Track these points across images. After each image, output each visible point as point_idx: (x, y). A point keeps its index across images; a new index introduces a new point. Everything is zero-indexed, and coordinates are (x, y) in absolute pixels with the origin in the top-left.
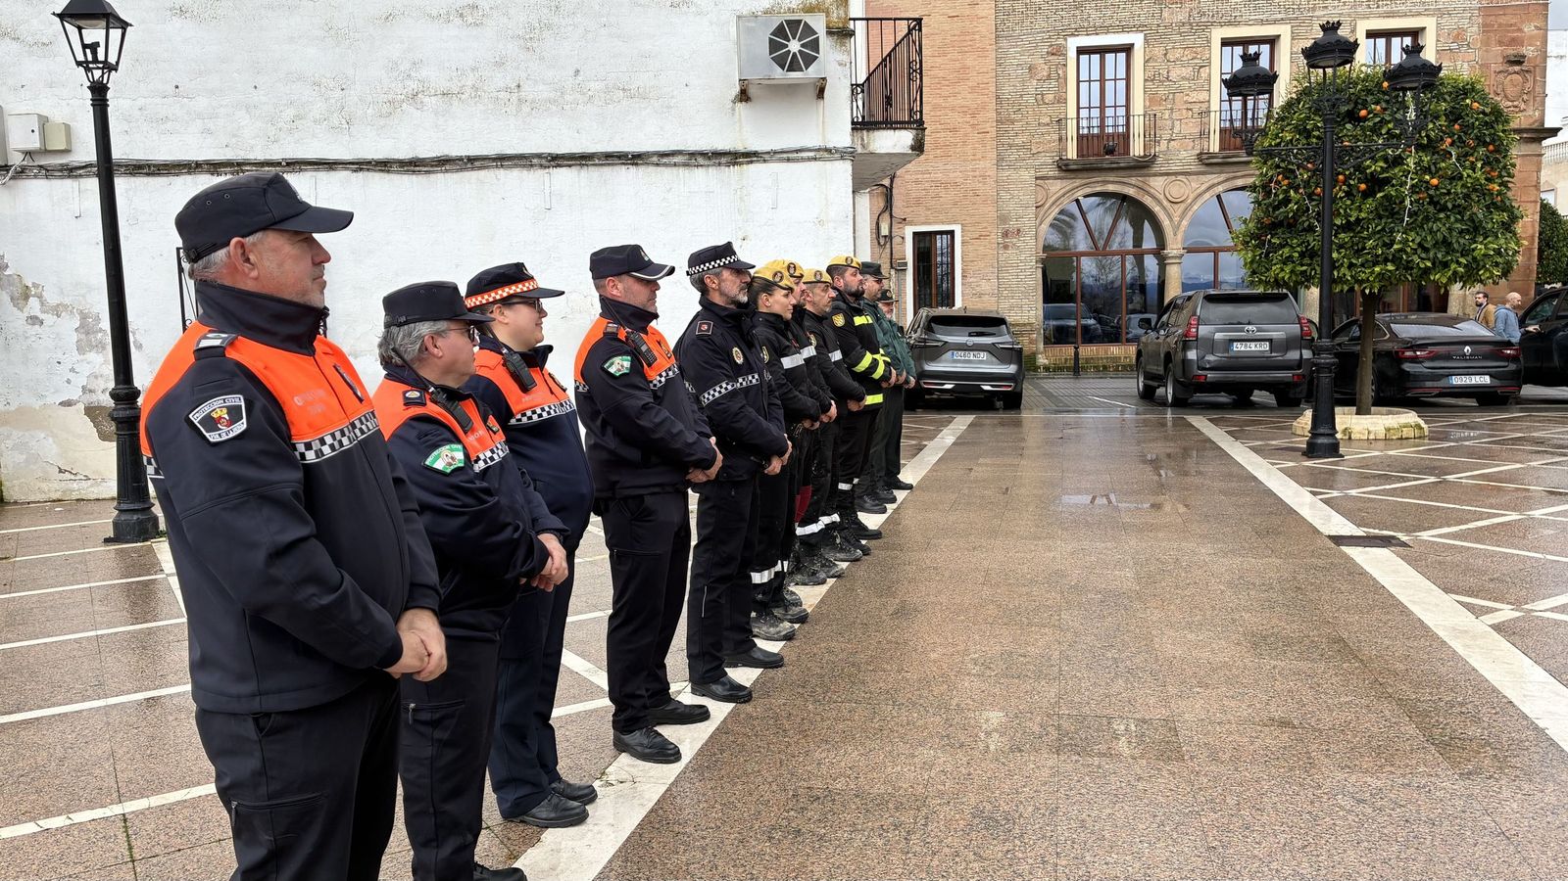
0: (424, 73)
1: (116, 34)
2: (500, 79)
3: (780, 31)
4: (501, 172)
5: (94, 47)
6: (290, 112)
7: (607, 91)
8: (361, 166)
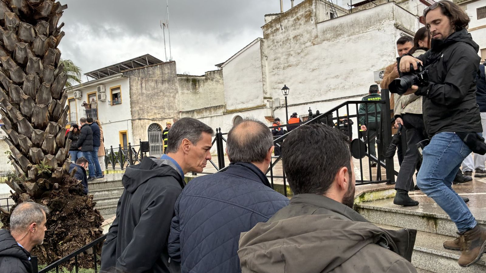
0: (331, 86)
1: (288, 90)
2: (341, 86)
3: (381, 73)
4: (342, 100)
5: (286, 92)
6: (314, 95)
7: (357, 85)
8: (323, 101)
